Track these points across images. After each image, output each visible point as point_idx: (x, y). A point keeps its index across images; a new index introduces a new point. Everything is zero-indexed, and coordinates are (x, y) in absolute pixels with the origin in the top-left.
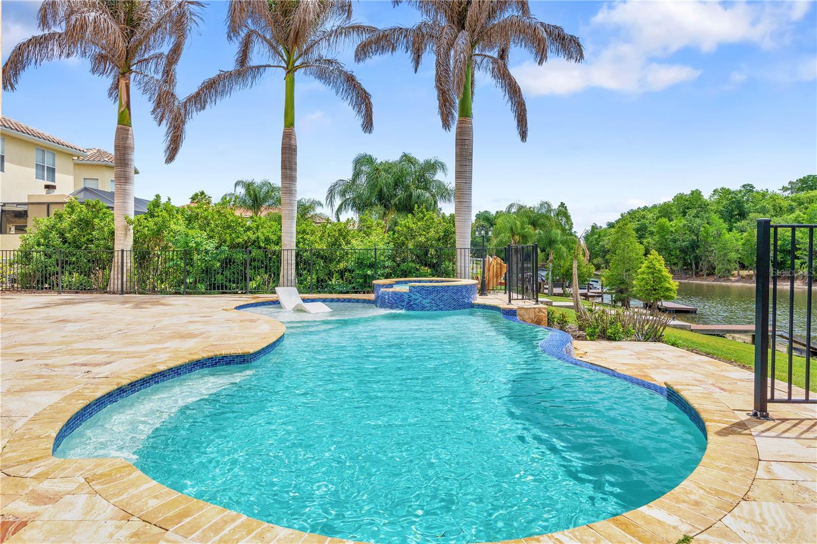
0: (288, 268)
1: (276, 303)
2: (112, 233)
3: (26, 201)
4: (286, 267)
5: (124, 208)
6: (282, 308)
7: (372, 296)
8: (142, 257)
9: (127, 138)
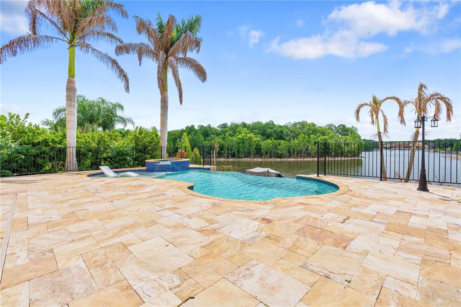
0: (71, 157)
7: (144, 168)
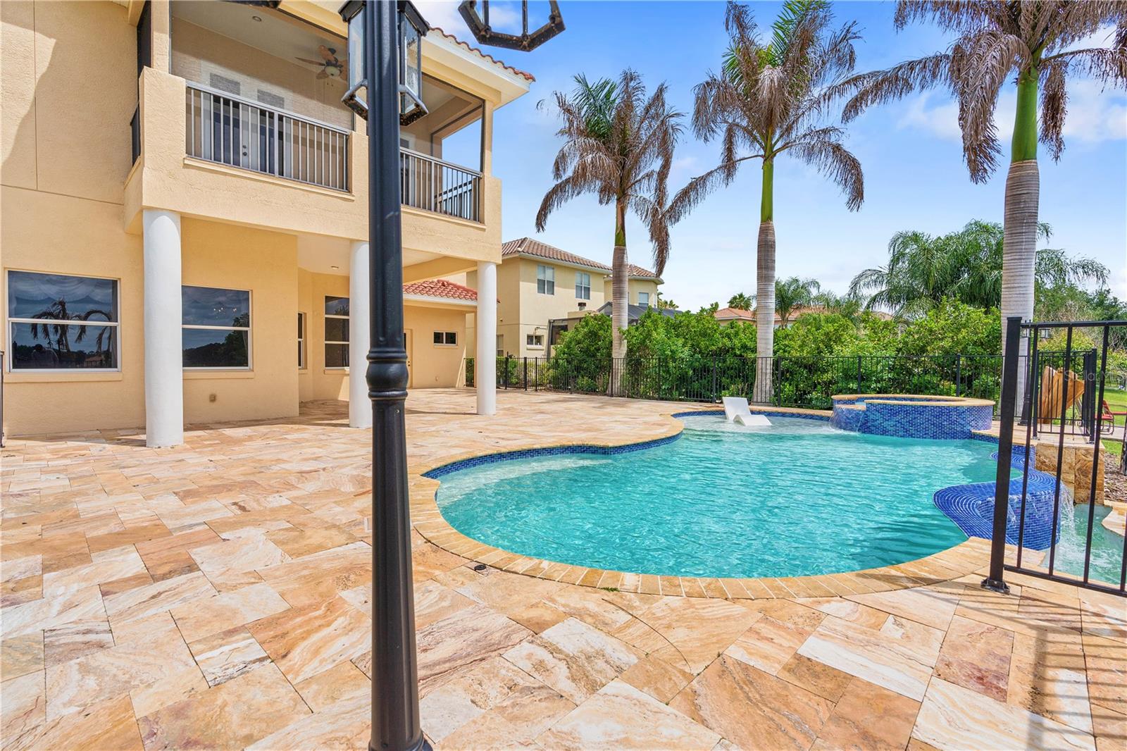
0: (764, 380)
1: (723, 413)
2: (611, 342)
3: (567, 318)
4: (760, 377)
5: (619, 321)
6: (726, 418)
7: (830, 414)
8: (634, 364)
9: (623, 258)
